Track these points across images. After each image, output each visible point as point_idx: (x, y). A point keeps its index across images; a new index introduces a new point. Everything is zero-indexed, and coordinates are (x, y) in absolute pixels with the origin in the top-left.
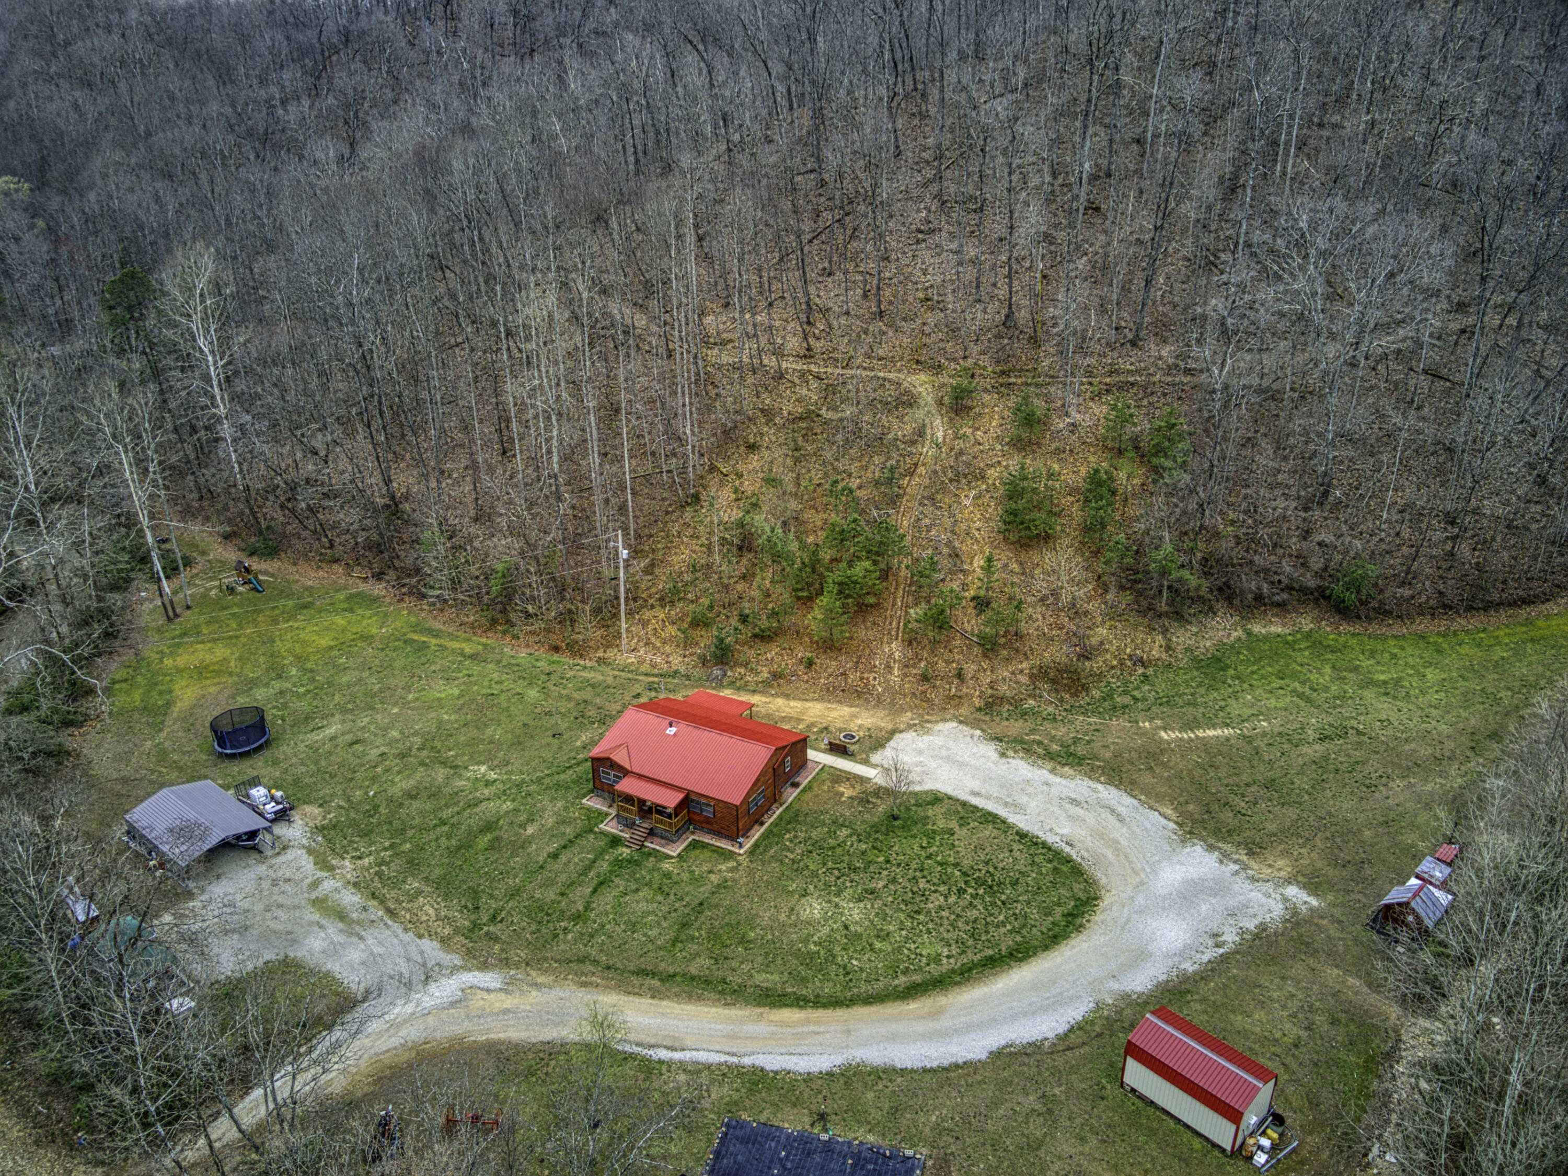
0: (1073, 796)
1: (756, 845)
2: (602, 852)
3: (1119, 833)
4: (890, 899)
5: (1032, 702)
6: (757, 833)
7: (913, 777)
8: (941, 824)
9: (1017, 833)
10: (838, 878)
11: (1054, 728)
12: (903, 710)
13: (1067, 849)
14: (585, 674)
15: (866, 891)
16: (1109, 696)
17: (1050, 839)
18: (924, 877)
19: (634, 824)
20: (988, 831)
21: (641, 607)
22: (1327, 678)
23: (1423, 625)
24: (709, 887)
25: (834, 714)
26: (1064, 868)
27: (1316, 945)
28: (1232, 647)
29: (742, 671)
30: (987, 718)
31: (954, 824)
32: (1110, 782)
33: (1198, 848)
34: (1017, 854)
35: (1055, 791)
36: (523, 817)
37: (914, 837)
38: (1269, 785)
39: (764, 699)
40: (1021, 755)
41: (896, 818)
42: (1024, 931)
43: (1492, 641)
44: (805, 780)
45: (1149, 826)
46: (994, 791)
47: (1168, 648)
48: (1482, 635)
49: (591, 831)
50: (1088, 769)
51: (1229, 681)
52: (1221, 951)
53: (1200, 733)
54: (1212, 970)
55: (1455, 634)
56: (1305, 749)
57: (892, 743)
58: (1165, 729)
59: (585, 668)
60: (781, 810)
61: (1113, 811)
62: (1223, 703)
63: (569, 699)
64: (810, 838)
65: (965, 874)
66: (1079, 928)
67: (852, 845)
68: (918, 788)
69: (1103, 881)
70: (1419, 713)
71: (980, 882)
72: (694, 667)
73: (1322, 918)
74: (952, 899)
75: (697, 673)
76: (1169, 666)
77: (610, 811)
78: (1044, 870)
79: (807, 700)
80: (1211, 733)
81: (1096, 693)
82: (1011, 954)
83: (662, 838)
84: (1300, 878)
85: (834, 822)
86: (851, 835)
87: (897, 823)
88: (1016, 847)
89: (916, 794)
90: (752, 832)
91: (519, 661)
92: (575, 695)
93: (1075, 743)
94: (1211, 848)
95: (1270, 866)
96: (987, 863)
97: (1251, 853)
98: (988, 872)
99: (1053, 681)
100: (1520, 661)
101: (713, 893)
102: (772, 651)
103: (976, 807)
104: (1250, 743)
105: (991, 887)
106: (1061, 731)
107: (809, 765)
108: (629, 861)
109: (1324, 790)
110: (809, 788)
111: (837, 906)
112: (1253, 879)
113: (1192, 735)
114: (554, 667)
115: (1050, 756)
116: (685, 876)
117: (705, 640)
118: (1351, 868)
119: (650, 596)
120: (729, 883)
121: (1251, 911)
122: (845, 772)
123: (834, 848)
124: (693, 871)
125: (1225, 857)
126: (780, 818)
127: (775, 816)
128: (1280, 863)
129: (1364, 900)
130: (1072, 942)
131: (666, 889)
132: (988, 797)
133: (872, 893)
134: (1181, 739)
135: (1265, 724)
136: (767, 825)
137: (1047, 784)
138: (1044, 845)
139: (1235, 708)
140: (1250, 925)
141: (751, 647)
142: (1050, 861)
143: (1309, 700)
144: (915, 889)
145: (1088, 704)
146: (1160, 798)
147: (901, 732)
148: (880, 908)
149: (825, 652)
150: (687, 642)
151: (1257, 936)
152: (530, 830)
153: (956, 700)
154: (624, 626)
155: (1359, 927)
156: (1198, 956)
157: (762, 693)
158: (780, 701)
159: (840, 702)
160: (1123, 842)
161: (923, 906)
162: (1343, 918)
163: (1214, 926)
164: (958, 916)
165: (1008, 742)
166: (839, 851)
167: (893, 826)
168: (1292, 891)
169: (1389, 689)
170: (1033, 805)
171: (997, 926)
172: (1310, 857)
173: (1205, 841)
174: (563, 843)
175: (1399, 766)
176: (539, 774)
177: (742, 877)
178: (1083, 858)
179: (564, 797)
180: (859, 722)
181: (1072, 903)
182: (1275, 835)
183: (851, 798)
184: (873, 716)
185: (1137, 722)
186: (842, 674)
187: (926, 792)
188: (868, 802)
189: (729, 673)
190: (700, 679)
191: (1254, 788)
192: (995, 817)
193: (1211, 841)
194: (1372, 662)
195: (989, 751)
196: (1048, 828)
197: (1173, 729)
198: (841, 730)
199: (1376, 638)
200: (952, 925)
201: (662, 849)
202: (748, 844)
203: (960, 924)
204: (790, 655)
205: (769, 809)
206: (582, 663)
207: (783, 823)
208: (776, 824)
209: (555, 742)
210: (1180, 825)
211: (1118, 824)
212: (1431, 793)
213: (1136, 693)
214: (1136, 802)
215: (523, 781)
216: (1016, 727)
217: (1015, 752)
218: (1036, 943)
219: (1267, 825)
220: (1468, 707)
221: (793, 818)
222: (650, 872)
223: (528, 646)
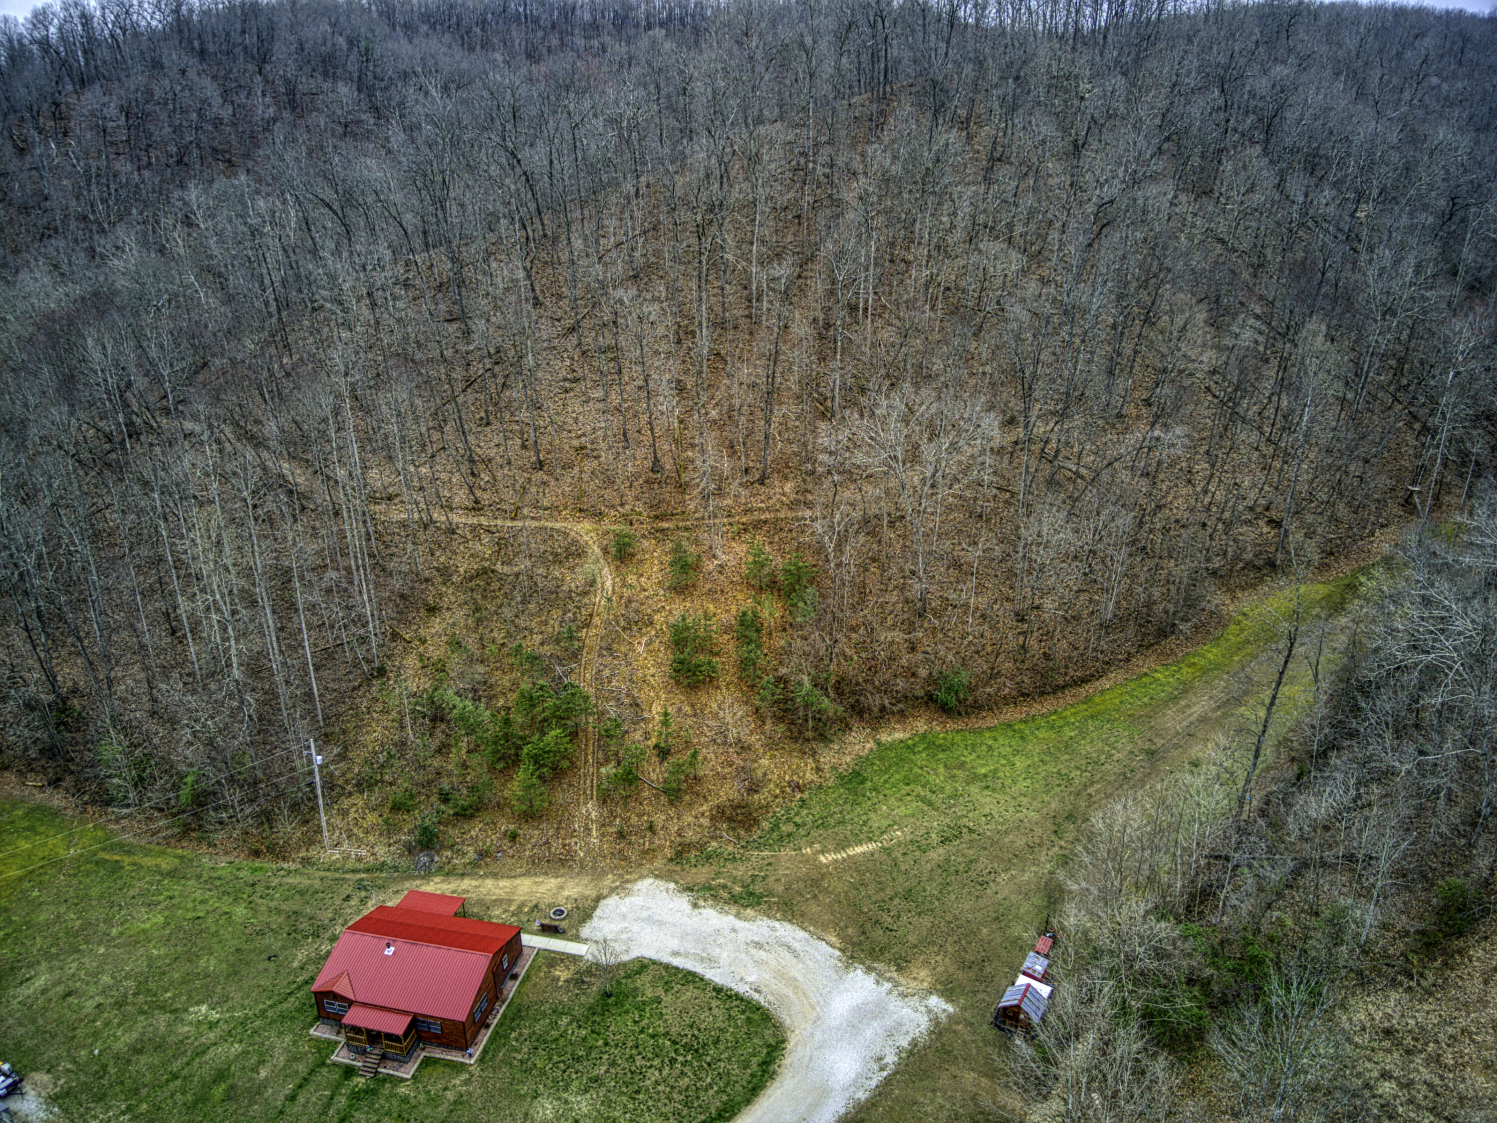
0: (756, 939)
1: (485, 1051)
2: (339, 1086)
3: (796, 970)
4: (613, 1084)
5: (714, 844)
6: (485, 1037)
7: (618, 947)
8: (649, 993)
9: (714, 989)
10: (564, 1072)
11: (736, 869)
12: (604, 873)
13: (756, 996)
14: (290, 880)
15: (590, 1079)
16: (775, 827)
17: (742, 989)
18: (639, 1054)
19: (365, 1050)
20: (690, 993)
21: (340, 795)
22: (942, 778)
23: (1011, 714)
24: (446, 1105)
25: (542, 889)
26: (756, 1017)
27: (955, 1052)
28: (867, 759)
29: (449, 853)
30: (678, 868)
31: (660, 992)
32: (784, 918)
33: (859, 971)
34: (715, 1011)
35: (741, 937)
36: (254, 1060)
37: (627, 1012)
38: (908, 896)
39: (474, 883)
40: (710, 902)
41: (609, 995)
42: (728, 1090)
43: (1062, 722)
44: (522, 970)
45: (819, 958)
46: (690, 946)
47: (818, 770)
48: (1054, 717)
49: (323, 1064)
50: (765, 907)
51: (868, 794)
52: (885, 1074)
53: (851, 852)
54: (879, 1095)
55: (1033, 719)
56: (932, 854)
57: (598, 912)
58: (822, 852)
59: (290, 872)
60: (504, 1007)
61: (789, 947)
62: (864, 818)
63: (279, 912)
64: (534, 1033)
65: (674, 1043)
66: (772, 1076)
67: (573, 1033)
68: (625, 958)
69: (788, 1022)
70: (1013, 803)
71: (688, 1048)
72: (401, 856)
73: (958, 1023)
74: (666, 1072)
75: (403, 863)
76: (820, 787)
77: (339, 1039)
78: (739, 1022)
79: (514, 877)
80: (859, 850)
81: (765, 825)
82: (720, 1115)
83: (394, 1060)
84: (939, 987)
85: (554, 1012)
86: (571, 1023)
87: (611, 1000)
88: (714, 1003)
89: (624, 965)
90: (480, 1037)
91: (219, 873)
92: (284, 907)
93: (753, 881)
94: (869, 969)
95: (915, 979)
96: (691, 1027)
97: (900, 969)
98: (693, 1035)
99: (730, 819)
100: (1084, 738)
101: (451, 1111)
102: (475, 829)
103: (677, 968)
104: (889, 855)
105: (697, 1051)
106: (741, 871)
107: (525, 950)
108: (366, 1092)
109: (949, 893)
110: (527, 977)
111: (566, 1102)
112: (903, 995)
113: (844, 855)
114: (258, 875)
115: (734, 900)
116: (422, 1097)
117: (410, 823)
118: (976, 969)
119: (347, 782)
120: (465, 1098)
121: (904, 1029)
122: (558, 953)
123: (557, 1040)
124: (429, 1091)
125: (881, 977)
126: (504, 1016)
127: (499, 1016)
128: (923, 974)
129: (987, 998)
130: (769, 1091)
131: (406, 1116)
132: (687, 955)
133: (596, 1081)
134: (836, 861)
135: (899, 833)
136: (492, 1027)
137: (734, 930)
138: (738, 997)
139: (876, 821)
140: (904, 1042)
141: (454, 825)
142: (743, 1012)
143: (930, 804)
144: (633, 1068)
145: (760, 837)
146: (824, 926)
147: (605, 898)
148: (605, 1096)
149: (527, 821)
150: (390, 829)
151: (911, 1053)
152: (263, 1074)
153: (648, 853)
154: (324, 819)
155: (985, 1027)
156: (868, 1082)
157: (471, 875)
158: (489, 883)
159: (546, 874)
160: (801, 979)
161: (641, 1084)
162: (973, 1021)
163: (876, 1050)
164: (673, 1087)
165: (698, 891)
166: (562, 1042)
167: (607, 1005)
168: (934, 1001)
169: (988, 782)
170: (724, 955)
171: (706, 1090)
172: (944, 963)
173: (863, 963)
174: (298, 1081)
175: (1003, 860)
176: (261, 1006)
177: (475, 1088)
178: (769, 1003)
179: (291, 1030)
180: (566, 893)
181: (765, 1051)
182: (916, 946)
183: (566, 981)
184: (578, 884)
185: (800, 849)
186: (545, 843)
187: (633, 961)
188: (583, 982)
189: (436, 858)
190: (408, 867)
191: (896, 901)
192: (694, 974)
193: (868, 962)
194: (974, 756)
195: (683, 902)
196: (738, 978)
197: (829, 852)
198: (550, 906)
199: (975, 733)
200: (668, 1098)
201: (396, 1073)
202: (477, 1051)
203: (675, 1095)
204: (495, 830)
205: (492, 1010)
206: (285, 866)
207: (507, 1022)
208: (501, 1024)
209: (272, 966)
210: (842, 950)
211: (795, 960)
212: (1028, 883)
213: (797, 819)
214: (806, 935)
215: (247, 1017)
216: (702, 874)
217: (705, 900)
218: (739, 1099)
219: (909, 937)
220: (1049, 791)
221: (517, 1014)
222: (388, 1099)
223: (227, 853)
